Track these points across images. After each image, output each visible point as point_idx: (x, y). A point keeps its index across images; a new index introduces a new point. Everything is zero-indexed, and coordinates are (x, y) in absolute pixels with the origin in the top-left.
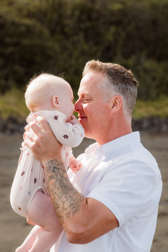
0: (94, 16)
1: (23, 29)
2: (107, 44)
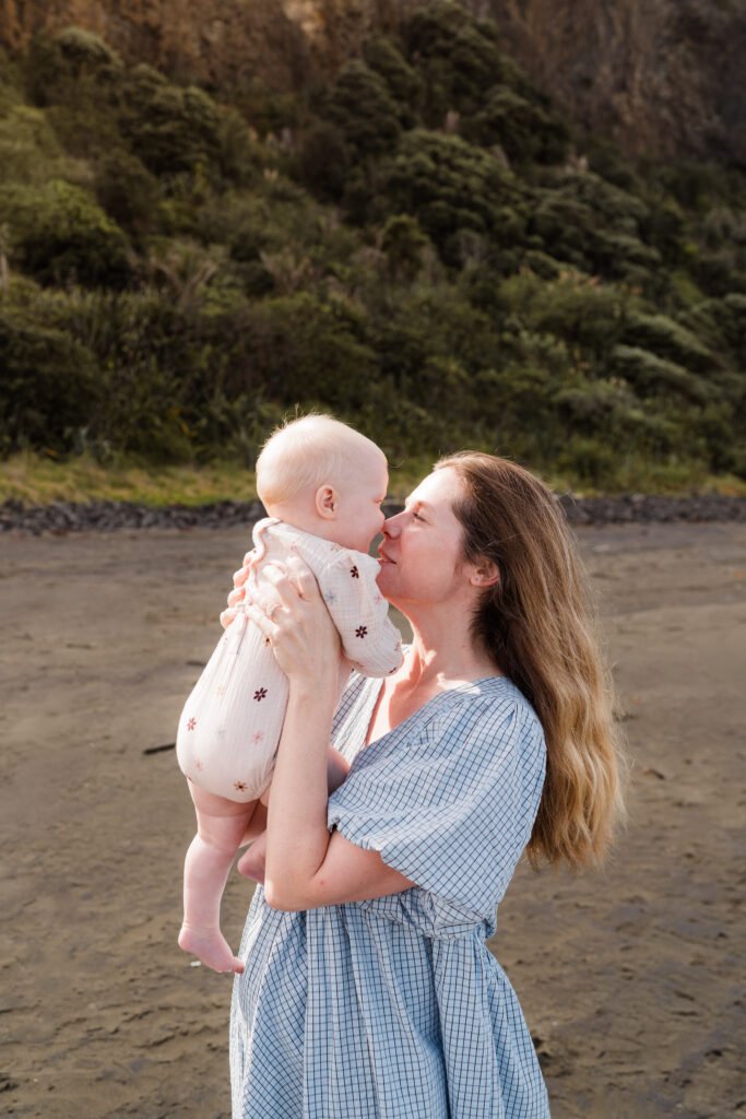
0: (175, 327)
1: (41, 345)
2: (197, 375)
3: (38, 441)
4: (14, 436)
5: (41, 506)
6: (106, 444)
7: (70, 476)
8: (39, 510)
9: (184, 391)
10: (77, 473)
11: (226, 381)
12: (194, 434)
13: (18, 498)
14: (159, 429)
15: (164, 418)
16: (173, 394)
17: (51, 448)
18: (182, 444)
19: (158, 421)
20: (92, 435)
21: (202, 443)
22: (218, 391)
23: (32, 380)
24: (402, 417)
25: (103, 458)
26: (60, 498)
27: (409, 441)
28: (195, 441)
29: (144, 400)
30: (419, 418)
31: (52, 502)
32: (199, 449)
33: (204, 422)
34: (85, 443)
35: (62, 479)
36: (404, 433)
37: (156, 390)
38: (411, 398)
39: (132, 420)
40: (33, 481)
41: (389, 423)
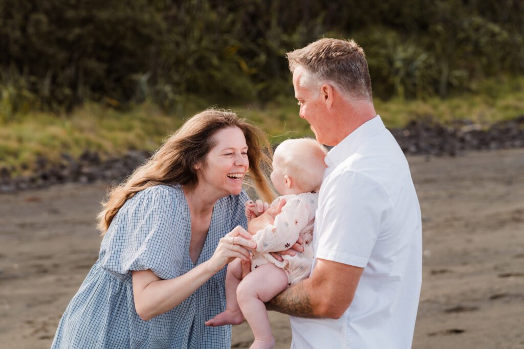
2: (251, 8)
3: (99, 91)
4: (74, 87)
5: (116, 156)
6: (168, 88)
7: (137, 124)
8: (116, 161)
9: (238, 26)
10: (143, 121)
11: (281, 10)
12: (254, 71)
13: (93, 150)
14: (218, 69)
15: (221, 58)
16: (228, 31)
17: (112, 97)
18: (241, 82)
19: (215, 61)
20: (153, 81)
21: (262, 81)
22: (274, 22)
23: (90, 27)
24: (473, 35)
25: (167, 103)
26: (132, 148)
27: (484, 60)
28: (255, 78)
29: (200, 40)
30: (493, 35)
31: (126, 152)
32: (260, 86)
33: (263, 58)
34: (146, 88)
35: (129, 129)
36: (478, 51)
37: (209, 28)
38: (482, 13)
39: (190, 62)
40: (104, 132)
41: (460, 43)
